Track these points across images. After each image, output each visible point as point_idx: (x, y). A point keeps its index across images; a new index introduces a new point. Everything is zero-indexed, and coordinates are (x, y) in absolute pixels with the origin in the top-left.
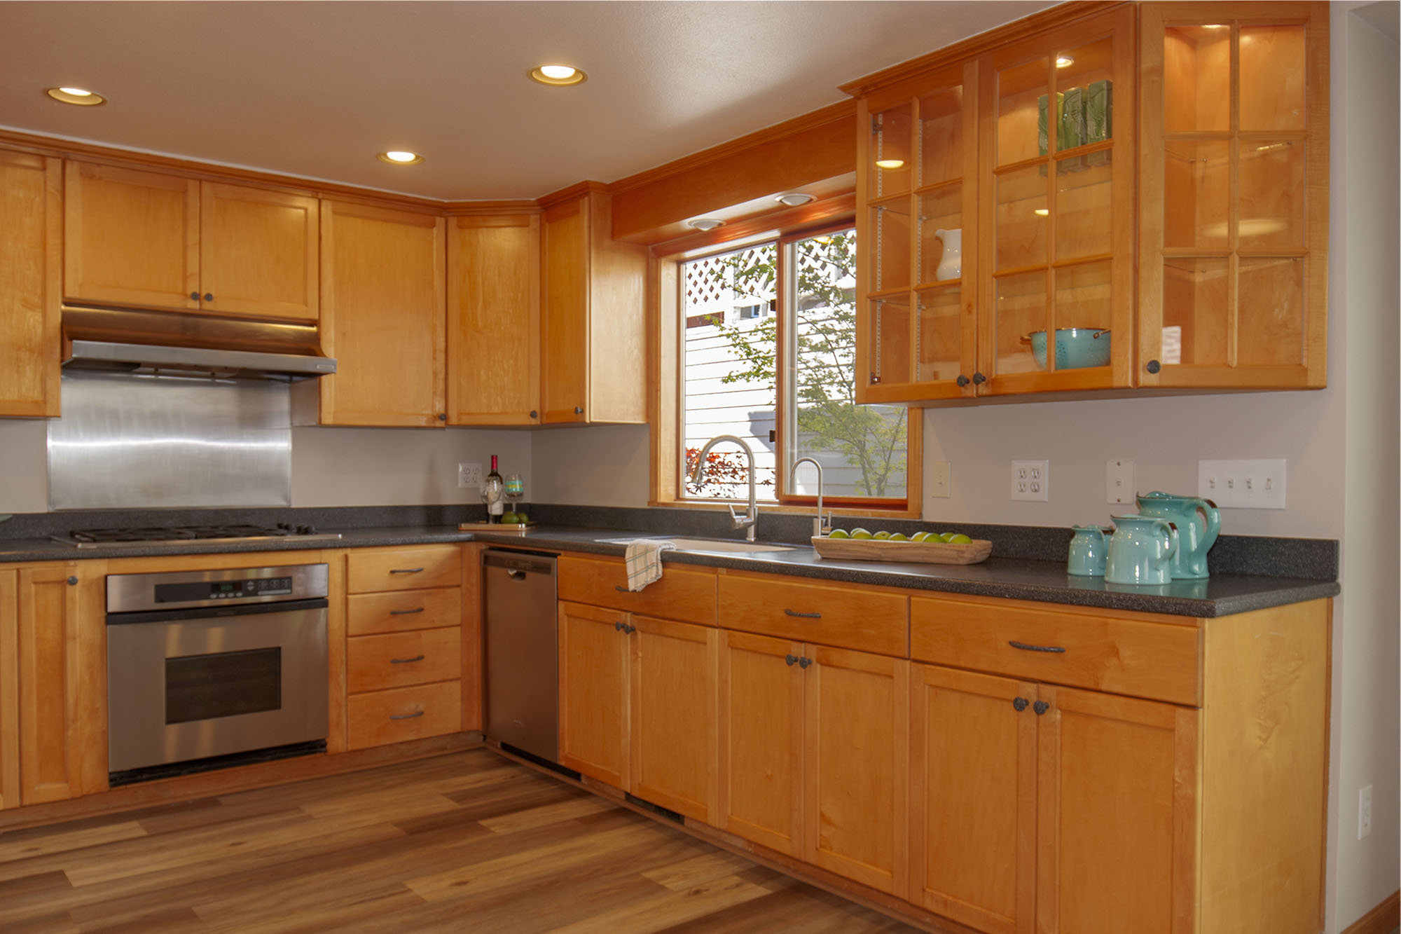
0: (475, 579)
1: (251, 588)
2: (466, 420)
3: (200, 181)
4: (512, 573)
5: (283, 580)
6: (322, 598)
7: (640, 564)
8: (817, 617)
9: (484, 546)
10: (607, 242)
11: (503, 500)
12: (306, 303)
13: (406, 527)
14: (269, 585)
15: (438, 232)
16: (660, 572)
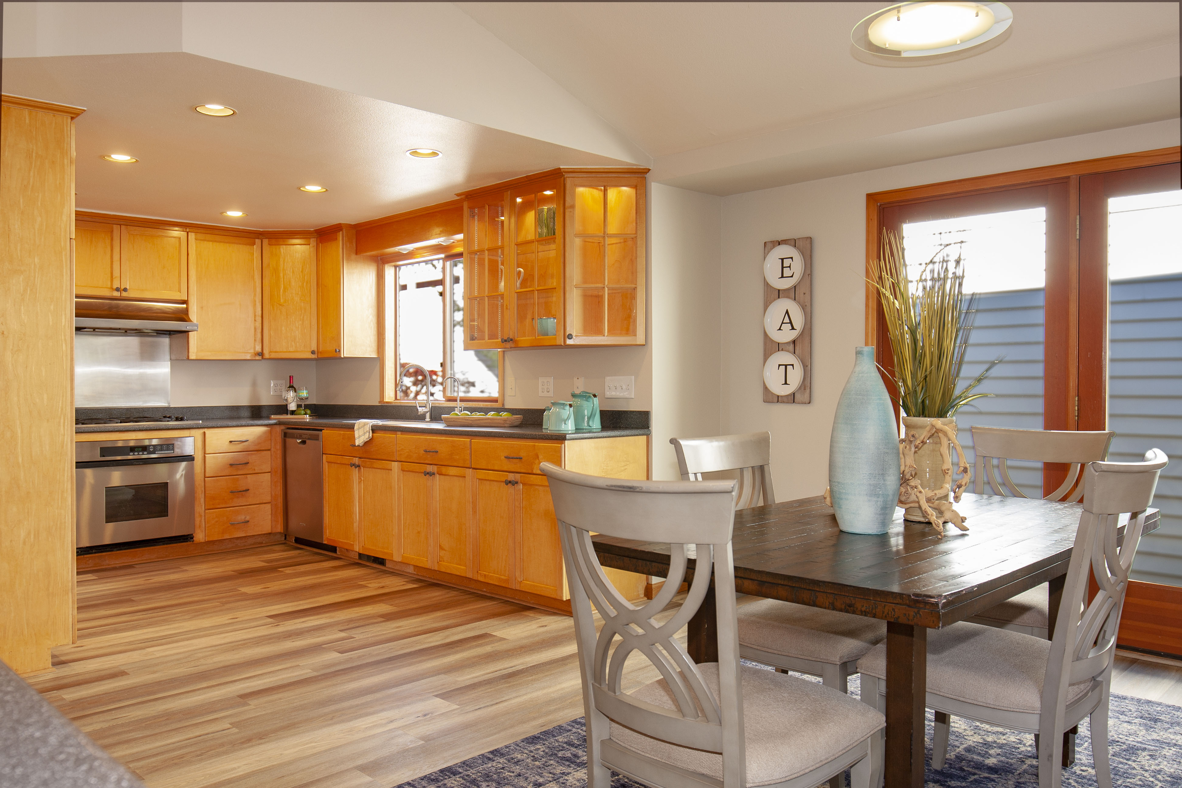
0: (279, 446)
1: (151, 450)
2: (273, 356)
3: (120, 225)
4: (299, 441)
5: (168, 445)
6: (191, 456)
7: (361, 432)
8: (437, 452)
9: (283, 427)
10: (353, 256)
11: (297, 402)
12: (180, 291)
13: (239, 418)
14: (161, 448)
15: (256, 248)
16: (371, 436)
